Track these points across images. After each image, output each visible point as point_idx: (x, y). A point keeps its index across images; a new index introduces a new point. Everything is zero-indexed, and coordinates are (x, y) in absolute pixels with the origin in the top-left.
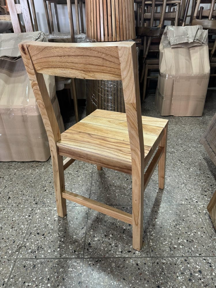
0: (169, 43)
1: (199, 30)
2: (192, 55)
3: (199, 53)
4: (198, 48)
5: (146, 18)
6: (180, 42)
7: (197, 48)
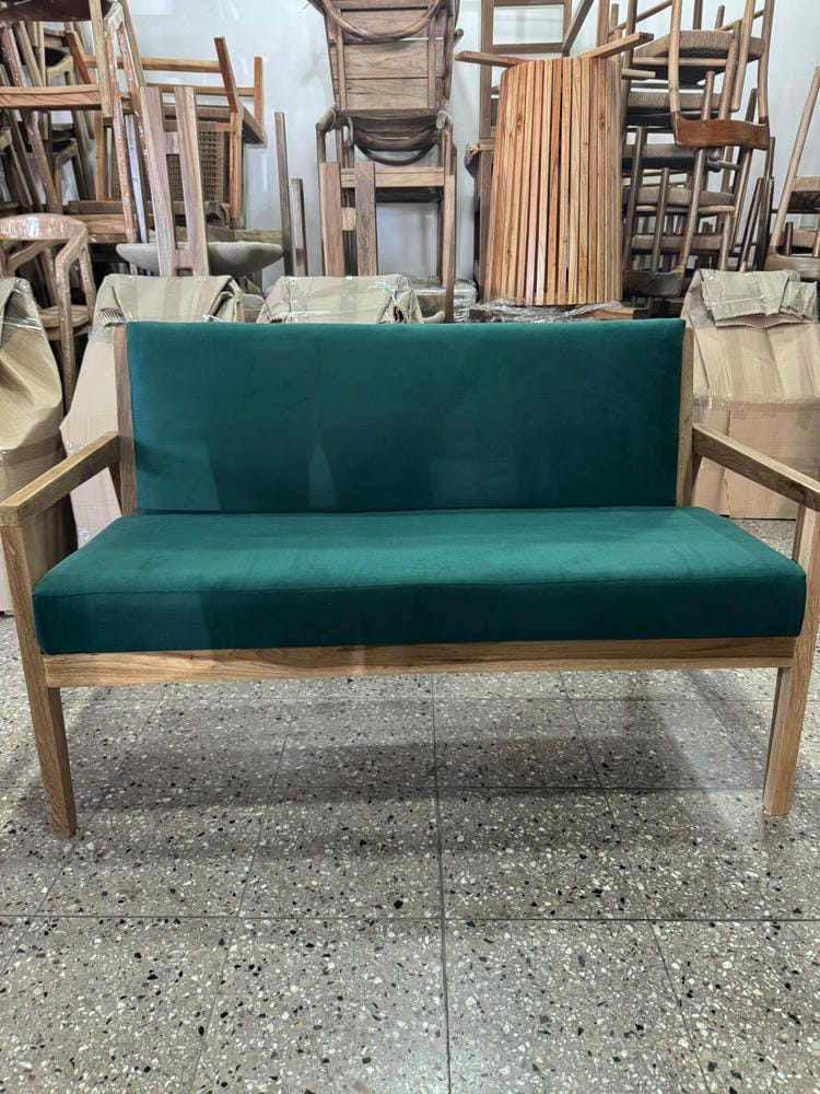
0: (710, 315)
1: (791, 283)
2: (775, 349)
3: (795, 342)
4: (793, 329)
5: (637, 247)
6: (742, 314)
7: (787, 330)
